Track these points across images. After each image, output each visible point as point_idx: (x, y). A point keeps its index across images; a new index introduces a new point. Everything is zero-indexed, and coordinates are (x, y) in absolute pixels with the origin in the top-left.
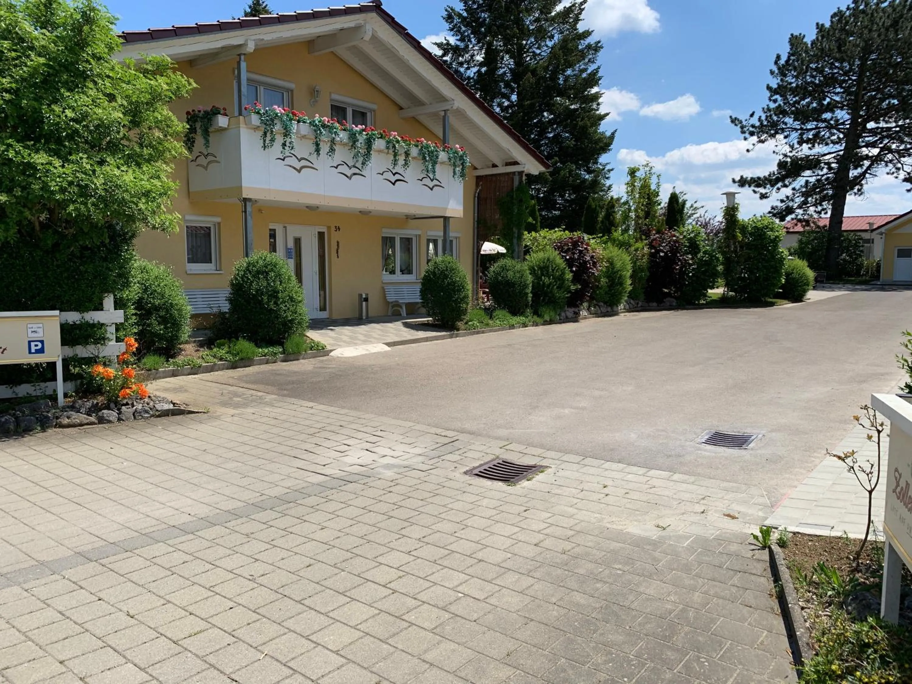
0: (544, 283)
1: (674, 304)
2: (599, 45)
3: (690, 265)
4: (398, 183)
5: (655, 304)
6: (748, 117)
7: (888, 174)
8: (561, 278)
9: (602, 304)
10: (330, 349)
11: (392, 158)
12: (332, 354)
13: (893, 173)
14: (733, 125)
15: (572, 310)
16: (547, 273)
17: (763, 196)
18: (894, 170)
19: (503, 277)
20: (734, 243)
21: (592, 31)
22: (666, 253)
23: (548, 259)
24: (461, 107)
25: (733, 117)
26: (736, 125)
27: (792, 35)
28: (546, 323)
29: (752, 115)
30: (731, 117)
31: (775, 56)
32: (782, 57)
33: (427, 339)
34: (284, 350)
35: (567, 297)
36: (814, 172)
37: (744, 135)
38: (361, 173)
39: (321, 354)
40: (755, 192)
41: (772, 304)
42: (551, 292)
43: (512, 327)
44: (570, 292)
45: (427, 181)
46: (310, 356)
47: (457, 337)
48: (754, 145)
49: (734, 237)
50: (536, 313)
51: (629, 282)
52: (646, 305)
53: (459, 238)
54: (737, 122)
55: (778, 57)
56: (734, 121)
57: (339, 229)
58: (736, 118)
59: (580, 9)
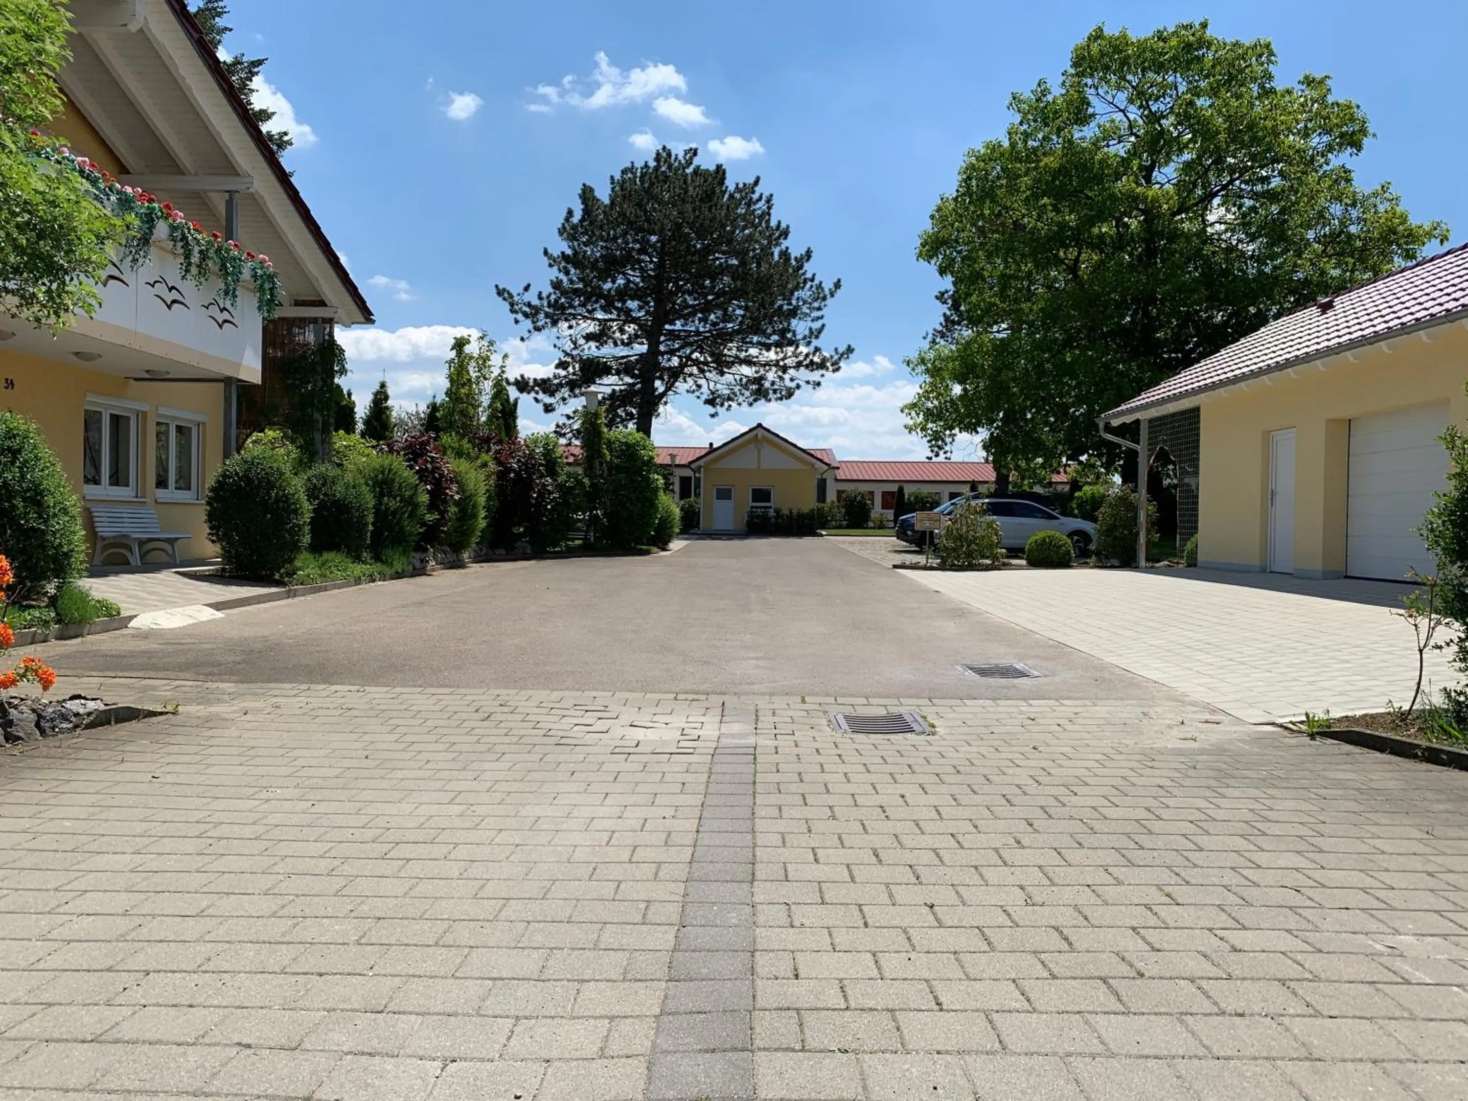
0: (387, 509)
1: (529, 551)
2: (286, 138)
3: (550, 493)
4: (175, 305)
5: (502, 551)
6: (521, 291)
7: (688, 391)
8: (411, 502)
9: (447, 548)
10: (127, 614)
11: (181, 259)
12: (132, 624)
13: (693, 392)
14: (500, 299)
15: (418, 555)
16: (391, 492)
17: (548, 409)
18: (694, 387)
19: (325, 495)
20: (601, 464)
21: (273, 114)
22: (518, 473)
23: (390, 470)
24: (260, 191)
25: (501, 287)
26: (504, 299)
27: (584, 185)
28: (398, 576)
29: (527, 288)
30: (497, 286)
31: (566, 211)
32: (575, 213)
33: (259, 600)
34: (58, 614)
35: (420, 533)
36: (622, 379)
37: (514, 316)
38: (121, 277)
39: (116, 625)
40: (537, 400)
41: (647, 553)
42: (398, 523)
43: (358, 581)
44: (423, 524)
45: (214, 311)
46: (99, 628)
47: (295, 596)
48: (530, 332)
49: (601, 455)
50: (377, 558)
51: (483, 513)
52: (491, 552)
53: (203, 424)
54: (506, 295)
55: (570, 213)
56: (500, 292)
57: (12, 384)
58: (504, 290)
59: (250, 72)
